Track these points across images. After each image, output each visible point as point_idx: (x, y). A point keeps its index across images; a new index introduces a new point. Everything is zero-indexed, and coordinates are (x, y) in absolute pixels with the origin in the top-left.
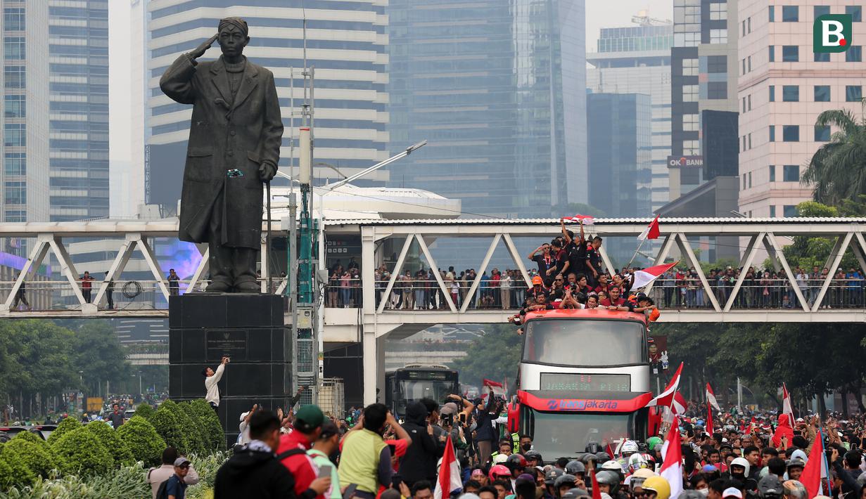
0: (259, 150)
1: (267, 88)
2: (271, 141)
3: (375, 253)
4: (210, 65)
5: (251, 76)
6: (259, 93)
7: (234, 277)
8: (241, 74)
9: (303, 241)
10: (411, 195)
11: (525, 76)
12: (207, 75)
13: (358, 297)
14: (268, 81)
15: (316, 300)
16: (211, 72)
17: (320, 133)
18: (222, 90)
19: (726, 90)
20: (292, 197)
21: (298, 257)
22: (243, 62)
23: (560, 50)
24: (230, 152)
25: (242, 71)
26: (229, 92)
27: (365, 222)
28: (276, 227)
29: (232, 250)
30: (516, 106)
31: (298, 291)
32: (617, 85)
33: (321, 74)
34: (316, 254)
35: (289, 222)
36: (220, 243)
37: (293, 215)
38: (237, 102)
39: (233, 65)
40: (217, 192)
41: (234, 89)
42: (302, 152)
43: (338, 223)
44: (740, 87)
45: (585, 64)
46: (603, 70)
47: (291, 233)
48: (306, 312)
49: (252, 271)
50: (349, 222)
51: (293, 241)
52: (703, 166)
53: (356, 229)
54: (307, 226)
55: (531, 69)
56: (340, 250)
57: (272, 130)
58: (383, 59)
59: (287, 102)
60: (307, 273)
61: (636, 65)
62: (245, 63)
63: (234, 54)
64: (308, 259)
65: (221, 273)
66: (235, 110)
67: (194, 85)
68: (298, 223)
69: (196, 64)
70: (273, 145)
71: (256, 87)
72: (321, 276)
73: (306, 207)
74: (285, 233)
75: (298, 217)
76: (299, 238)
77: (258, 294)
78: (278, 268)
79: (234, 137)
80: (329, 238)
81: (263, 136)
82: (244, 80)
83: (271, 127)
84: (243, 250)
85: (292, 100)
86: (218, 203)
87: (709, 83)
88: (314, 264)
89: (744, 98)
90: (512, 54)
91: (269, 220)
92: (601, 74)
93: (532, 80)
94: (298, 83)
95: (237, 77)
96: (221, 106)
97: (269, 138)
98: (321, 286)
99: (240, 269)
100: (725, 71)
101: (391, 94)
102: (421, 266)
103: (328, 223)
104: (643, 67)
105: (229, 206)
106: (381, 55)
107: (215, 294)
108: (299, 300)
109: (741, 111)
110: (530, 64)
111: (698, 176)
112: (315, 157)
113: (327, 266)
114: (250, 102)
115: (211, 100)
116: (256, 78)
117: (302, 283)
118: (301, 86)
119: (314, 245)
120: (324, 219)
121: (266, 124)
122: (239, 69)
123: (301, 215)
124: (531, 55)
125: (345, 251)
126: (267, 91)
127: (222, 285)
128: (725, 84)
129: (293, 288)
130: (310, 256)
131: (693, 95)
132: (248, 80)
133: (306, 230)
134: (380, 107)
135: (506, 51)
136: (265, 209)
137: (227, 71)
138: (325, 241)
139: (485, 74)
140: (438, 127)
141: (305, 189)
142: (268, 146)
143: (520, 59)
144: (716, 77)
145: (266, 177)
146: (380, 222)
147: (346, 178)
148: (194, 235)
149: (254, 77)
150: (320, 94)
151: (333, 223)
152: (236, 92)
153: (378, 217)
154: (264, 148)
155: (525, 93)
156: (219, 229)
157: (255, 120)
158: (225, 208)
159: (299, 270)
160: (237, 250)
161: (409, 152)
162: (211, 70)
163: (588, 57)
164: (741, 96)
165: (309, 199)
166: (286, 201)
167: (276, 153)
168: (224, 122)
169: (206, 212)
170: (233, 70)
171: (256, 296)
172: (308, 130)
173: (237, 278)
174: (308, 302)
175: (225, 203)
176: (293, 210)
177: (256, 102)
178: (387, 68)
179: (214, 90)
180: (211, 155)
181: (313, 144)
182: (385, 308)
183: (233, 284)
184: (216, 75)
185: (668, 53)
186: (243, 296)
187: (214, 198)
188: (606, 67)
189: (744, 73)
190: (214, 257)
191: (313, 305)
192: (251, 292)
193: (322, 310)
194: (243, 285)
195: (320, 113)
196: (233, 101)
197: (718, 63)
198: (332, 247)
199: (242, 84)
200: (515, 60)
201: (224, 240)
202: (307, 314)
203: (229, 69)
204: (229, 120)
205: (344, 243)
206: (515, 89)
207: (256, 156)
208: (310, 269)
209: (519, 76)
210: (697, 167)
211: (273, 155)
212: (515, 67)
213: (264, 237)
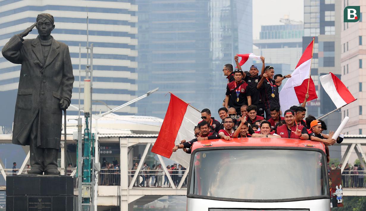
0: (59, 92)
1: (65, 55)
2: (67, 86)
3: (128, 153)
4: (31, 41)
5: (55, 48)
6: (60, 58)
7: (44, 166)
8: (49, 47)
9: (85, 146)
10: (150, 120)
11: (217, 53)
12: (30, 47)
13: (118, 179)
14: (66, 51)
15: (93, 181)
16: (32, 45)
17: (97, 85)
18: (38, 56)
19: (334, 62)
20: (79, 120)
21: (83, 156)
22: (51, 39)
23: (237, 38)
24: (43, 92)
25: (50, 45)
26: (42, 57)
27: (122, 136)
28: (70, 138)
29: (43, 150)
30: (212, 70)
31: (83, 174)
32: (270, 59)
33: (97, 50)
34: (93, 153)
35: (77, 135)
36: (37, 146)
37: (80, 131)
38: (47, 63)
39: (45, 41)
40: (35, 115)
41: (46, 55)
42: (86, 96)
43: (107, 136)
44: (342, 60)
45: (252, 46)
46: (263, 50)
47: (79, 141)
48: (87, 188)
49: (55, 162)
50: (113, 136)
51: (80, 146)
52: (320, 106)
53: (117, 140)
54: (89, 137)
55: (221, 49)
56: (107, 152)
57: (68, 80)
58: (134, 42)
59: (77, 67)
60: (88, 165)
61: (282, 46)
62: (52, 40)
63: (46, 35)
64: (88, 157)
65: (37, 163)
66: (46, 67)
67: (22, 53)
68: (83, 136)
69: (23, 40)
70: (68, 88)
71: (59, 54)
72: (96, 167)
73: (87, 126)
74: (75, 142)
75: (83, 132)
76: (83, 145)
77: (58, 176)
78: (71, 162)
79: (45, 83)
80: (101, 145)
81: (62, 83)
82: (51, 50)
83: (67, 78)
84: (50, 149)
85: (80, 66)
86: (35, 122)
87: (325, 58)
88: (92, 160)
89: (344, 66)
90: (210, 40)
91: (65, 134)
92: (262, 52)
93: (221, 55)
94: (84, 56)
95: (47, 48)
96: (38, 65)
97: (65, 84)
98: (96, 172)
99: (48, 161)
100: (334, 50)
101: (139, 63)
102: (155, 161)
103: (101, 136)
104: (286, 49)
105: (42, 124)
106: (133, 40)
107: (33, 175)
108: (83, 181)
109: (342, 74)
110: (220, 46)
111: (317, 111)
112: (93, 99)
113: (100, 161)
114: (55, 63)
115: (32, 62)
116: (58, 49)
117: (85, 170)
118: (86, 57)
119: (92, 148)
120: (98, 133)
121: (64, 76)
122: (49, 44)
123: (85, 131)
124: (221, 40)
125: (111, 152)
126: (65, 56)
127: (38, 170)
128: (333, 58)
129: (80, 174)
130: (90, 155)
131: (315, 64)
132: (54, 50)
133: (88, 139)
134: (132, 70)
135: (206, 38)
136: (63, 127)
137: (42, 45)
138: (99, 146)
139: (194, 51)
140: (166, 82)
141: (87, 115)
142: (65, 89)
143: (214, 43)
144: (328, 54)
145: (64, 107)
146: (131, 136)
147: (111, 109)
148: (22, 140)
149: (57, 48)
150: (97, 62)
151: (104, 136)
152: (47, 57)
153: (130, 132)
154: (63, 90)
155: (217, 62)
156: (36, 137)
157: (58, 73)
158: (39, 125)
159: (83, 164)
160: (46, 150)
161: (148, 94)
162: (32, 44)
163: (254, 42)
164: (343, 64)
165: (89, 121)
166: (76, 123)
167: (70, 93)
168: (39, 74)
169: (28, 128)
170: (45, 44)
171: (57, 177)
172: (90, 81)
173: (46, 167)
174: (88, 182)
175: (39, 122)
176: (80, 128)
177: (58, 64)
178: (136, 47)
179: (34, 56)
180: (32, 94)
181: (92, 91)
182: (134, 186)
183: (44, 170)
184: (35, 47)
185: (301, 40)
186: (49, 177)
187: (33, 119)
188: (265, 48)
189: (344, 51)
190: (33, 154)
191: (91, 183)
192: (55, 175)
193: (96, 187)
194: (49, 171)
195: (97, 73)
196: (45, 62)
197: (329, 46)
198: (103, 150)
199: (50, 52)
200: (211, 43)
201: (39, 144)
202: (88, 189)
203: (43, 44)
204: (42, 73)
205: (110, 148)
206: (212, 60)
207: (58, 95)
208: (90, 163)
209: (214, 52)
210: (317, 107)
211: (68, 94)
212: (211, 47)
213: (63, 144)
